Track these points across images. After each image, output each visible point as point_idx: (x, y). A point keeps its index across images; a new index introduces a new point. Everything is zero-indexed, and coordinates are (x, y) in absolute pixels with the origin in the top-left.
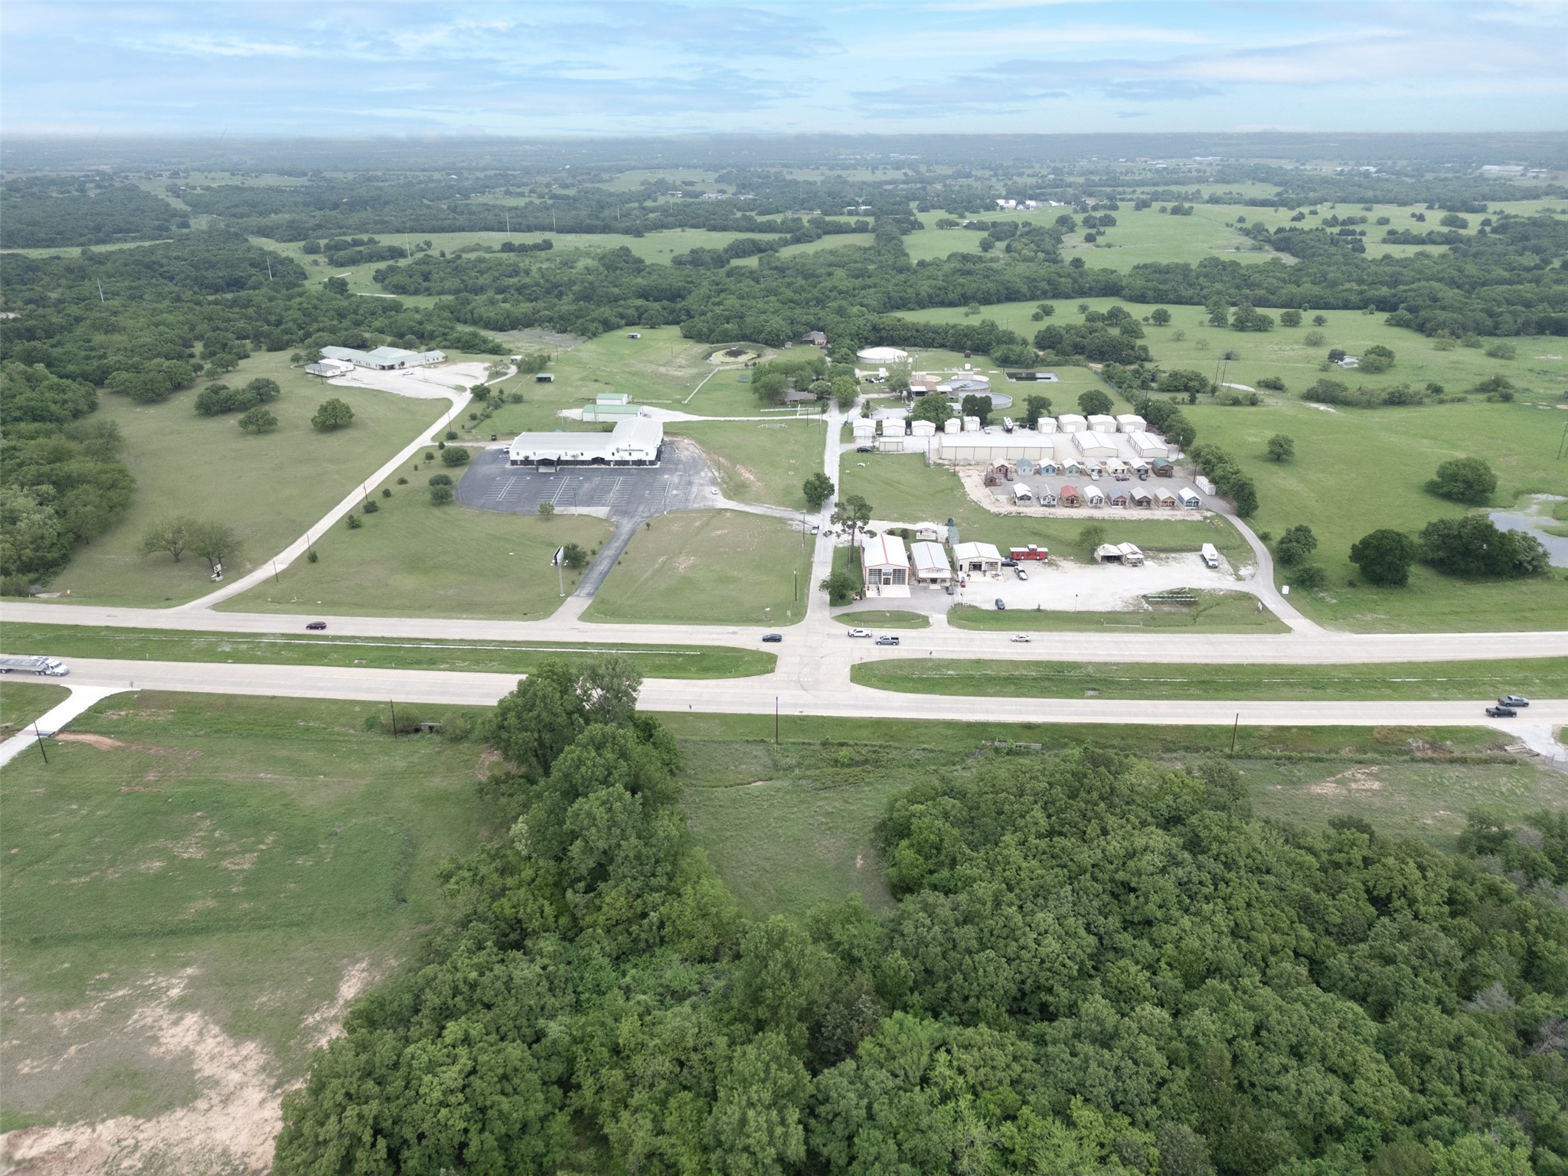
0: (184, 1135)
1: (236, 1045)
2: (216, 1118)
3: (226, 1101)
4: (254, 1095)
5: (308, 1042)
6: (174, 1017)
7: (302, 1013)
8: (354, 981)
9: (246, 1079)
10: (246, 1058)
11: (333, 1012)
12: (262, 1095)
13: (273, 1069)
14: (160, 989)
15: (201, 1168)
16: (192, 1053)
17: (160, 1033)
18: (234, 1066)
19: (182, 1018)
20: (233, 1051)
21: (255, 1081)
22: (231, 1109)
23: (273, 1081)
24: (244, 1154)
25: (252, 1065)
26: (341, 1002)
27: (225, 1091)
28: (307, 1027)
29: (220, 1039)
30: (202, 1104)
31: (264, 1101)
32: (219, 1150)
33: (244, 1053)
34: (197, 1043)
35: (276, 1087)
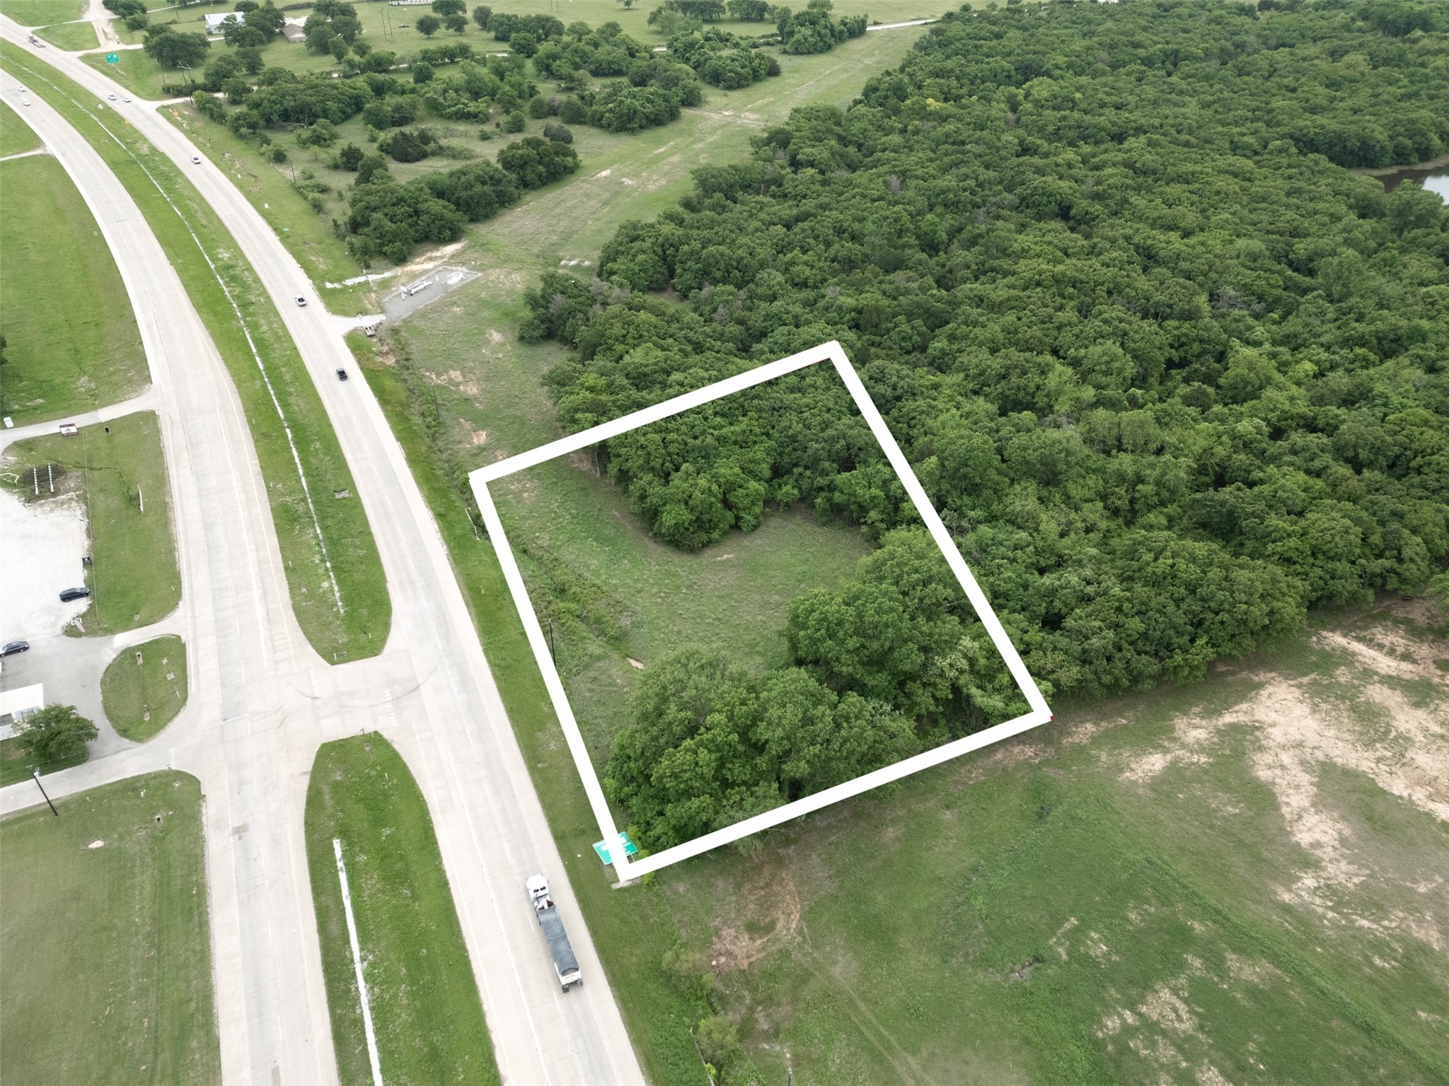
0: (1340, 744)
1: (1274, 784)
2: (1312, 739)
3: (1300, 745)
4: (1277, 734)
5: (1215, 744)
6: (1318, 852)
7: (1206, 772)
8: (1146, 767)
9: (1278, 750)
10: (1270, 767)
11: (1180, 753)
12: (1270, 730)
13: (1253, 742)
14: (1324, 897)
15: (1334, 714)
16: (1314, 805)
17: (1337, 844)
18: (1283, 767)
19: (1312, 845)
20: (1278, 780)
21: (1271, 744)
22: (1299, 737)
23: (1258, 733)
24: (1301, 702)
25: (1268, 758)
26: (1169, 757)
27: (1297, 752)
28: (1209, 755)
29: (1285, 799)
30: (1320, 755)
31: (1271, 726)
32: (1318, 716)
33: (1269, 773)
34: (1305, 810)
35: (1258, 728)
